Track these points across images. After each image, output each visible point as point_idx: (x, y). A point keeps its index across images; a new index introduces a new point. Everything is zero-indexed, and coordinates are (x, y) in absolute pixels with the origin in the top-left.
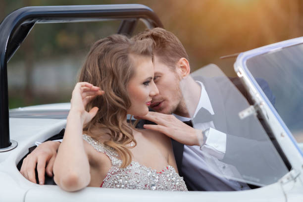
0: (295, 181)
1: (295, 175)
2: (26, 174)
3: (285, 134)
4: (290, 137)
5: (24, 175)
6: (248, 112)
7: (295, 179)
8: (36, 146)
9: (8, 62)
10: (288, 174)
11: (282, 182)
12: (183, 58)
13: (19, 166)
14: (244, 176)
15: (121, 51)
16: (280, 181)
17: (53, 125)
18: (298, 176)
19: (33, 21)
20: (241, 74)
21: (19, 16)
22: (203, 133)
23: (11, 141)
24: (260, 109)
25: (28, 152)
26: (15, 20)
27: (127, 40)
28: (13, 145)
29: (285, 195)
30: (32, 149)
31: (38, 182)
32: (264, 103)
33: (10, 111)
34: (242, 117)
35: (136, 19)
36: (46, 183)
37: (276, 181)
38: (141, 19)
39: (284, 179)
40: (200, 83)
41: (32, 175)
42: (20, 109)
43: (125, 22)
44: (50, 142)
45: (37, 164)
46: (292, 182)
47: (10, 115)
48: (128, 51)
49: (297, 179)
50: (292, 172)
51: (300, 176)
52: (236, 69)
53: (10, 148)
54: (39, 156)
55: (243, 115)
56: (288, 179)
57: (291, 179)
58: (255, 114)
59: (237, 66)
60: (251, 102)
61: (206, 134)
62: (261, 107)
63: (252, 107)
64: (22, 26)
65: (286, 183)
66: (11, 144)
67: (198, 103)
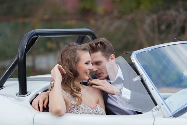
0: (159, 111)
1: (158, 108)
2: (34, 107)
3: (154, 89)
4: (156, 90)
5: (33, 107)
6: (137, 79)
7: (158, 110)
8: (39, 94)
9: (26, 55)
10: (155, 107)
11: (152, 111)
12: (113, 54)
13: (31, 103)
14: (135, 108)
15: (73, 49)
16: (151, 110)
17: (47, 84)
18: (160, 108)
19: (38, 36)
20: (134, 61)
21: (32, 34)
22: (120, 90)
23: (27, 92)
24: (143, 77)
25: (35, 97)
26: (29, 36)
27: (76, 45)
28: (28, 93)
29: (154, 117)
30: (37, 95)
31: (40, 111)
32: (144, 74)
33: (27, 78)
34: (134, 81)
35: (85, 36)
36: (43, 111)
37: (150, 111)
38: (87, 36)
39: (153, 110)
40: (118, 65)
41: (37, 107)
42: (31, 77)
43: (80, 37)
44: (45, 92)
45: (39, 102)
46: (157, 111)
47: (27, 79)
48: (76, 49)
49: (160, 109)
50: (157, 106)
51: (161, 108)
52: (131, 59)
53: (27, 95)
54: (40, 99)
55: (134, 80)
56: (155, 109)
57: (156, 109)
58: (140, 79)
59: (132, 58)
60: (138, 74)
61: (122, 90)
62: (143, 76)
63: (139, 76)
64: (33, 38)
65: (154, 111)
66: (27, 93)
67: (117, 75)
